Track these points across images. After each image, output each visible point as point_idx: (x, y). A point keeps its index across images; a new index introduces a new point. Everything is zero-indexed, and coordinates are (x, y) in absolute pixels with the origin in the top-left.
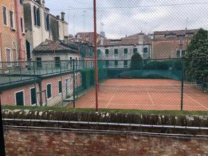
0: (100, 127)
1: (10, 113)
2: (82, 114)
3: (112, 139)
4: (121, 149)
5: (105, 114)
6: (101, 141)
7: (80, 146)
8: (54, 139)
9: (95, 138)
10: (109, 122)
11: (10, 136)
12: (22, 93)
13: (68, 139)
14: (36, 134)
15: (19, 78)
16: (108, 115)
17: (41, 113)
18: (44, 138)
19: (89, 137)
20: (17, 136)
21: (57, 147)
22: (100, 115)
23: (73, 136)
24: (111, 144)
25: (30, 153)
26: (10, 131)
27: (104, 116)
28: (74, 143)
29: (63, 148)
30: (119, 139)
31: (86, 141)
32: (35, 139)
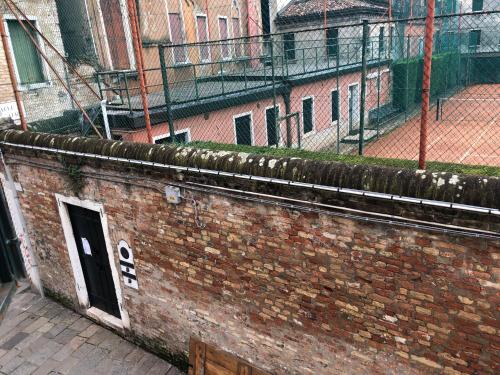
0: (426, 213)
1: (211, 157)
2: (377, 173)
3: (463, 249)
4: (489, 284)
5: (447, 178)
6: (427, 250)
7: (365, 253)
8: (301, 229)
9: (409, 240)
10: (457, 201)
11: (213, 208)
12: (247, 118)
13: (336, 233)
14: (261, 210)
15: (241, 85)
16: (454, 180)
17: (272, 164)
18: (280, 222)
19: (392, 235)
20: (225, 210)
21: (309, 246)
22: (429, 177)
23: (349, 227)
24: (456, 263)
25: (253, 249)
26: (213, 197)
27: (441, 182)
28: (350, 245)
29: (322, 251)
30: (486, 252)
31: (383, 245)
32: (261, 221)
